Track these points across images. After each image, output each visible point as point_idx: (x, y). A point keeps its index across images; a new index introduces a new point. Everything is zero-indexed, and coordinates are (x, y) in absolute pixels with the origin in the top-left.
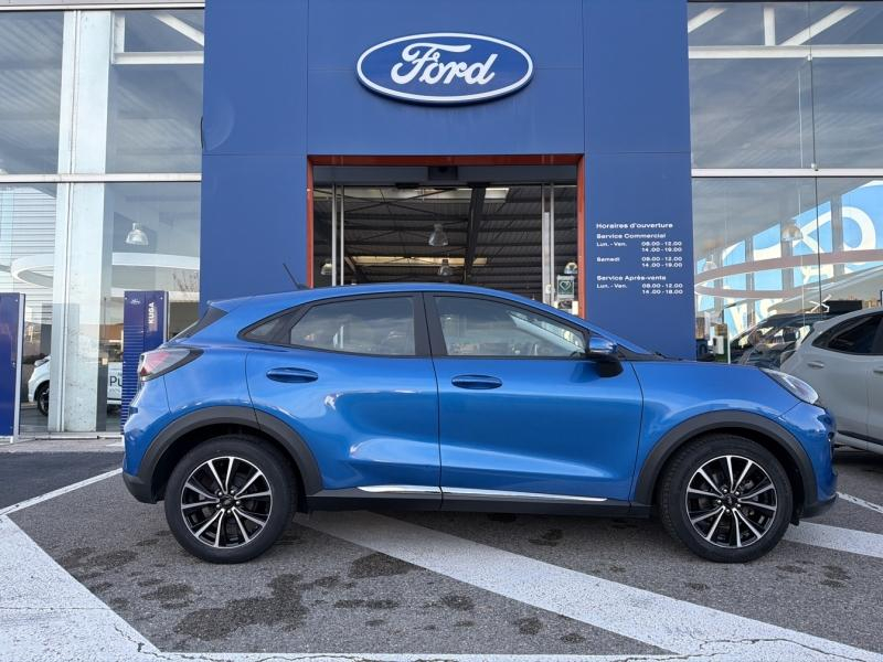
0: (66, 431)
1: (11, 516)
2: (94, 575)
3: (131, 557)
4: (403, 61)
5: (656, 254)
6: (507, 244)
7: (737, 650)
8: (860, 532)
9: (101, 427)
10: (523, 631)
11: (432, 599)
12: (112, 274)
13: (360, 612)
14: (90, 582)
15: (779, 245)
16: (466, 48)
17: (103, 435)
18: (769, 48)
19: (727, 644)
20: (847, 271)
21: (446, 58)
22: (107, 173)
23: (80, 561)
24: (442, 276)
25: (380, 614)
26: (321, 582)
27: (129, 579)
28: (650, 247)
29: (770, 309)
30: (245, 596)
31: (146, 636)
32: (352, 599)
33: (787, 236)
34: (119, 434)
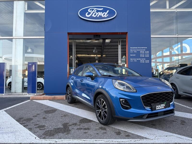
0: (15, 93)
1: (5, 111)
2: (24, 123)
3: (32, 119)
4: (88, 12)
5: (143, 54)
6: (110, 52)
7: (163, 138)
8: (188, 113)
9: (23, 92)
10: (117, 134)
11: (97, 128)
12: (25, 59)
13: (82, 131)
14: (23, 125)
15: (169, 52)
16: (102, 9)
17: (23, 93)
18: (168, 9)
19: (161, 137)
20: (184, 58)
21: (98, 11)
22: (24, 36)
23: (21, 120)
24: (96, 59)
25: (86, 131)
26: (73, 124)
27: (32, 124)
28: (142, 53)
29: (167, 66)
30: (57, 127)
31: (36, 136)
32: (80, 128)
33: (171, 50)
34: (27, 93)
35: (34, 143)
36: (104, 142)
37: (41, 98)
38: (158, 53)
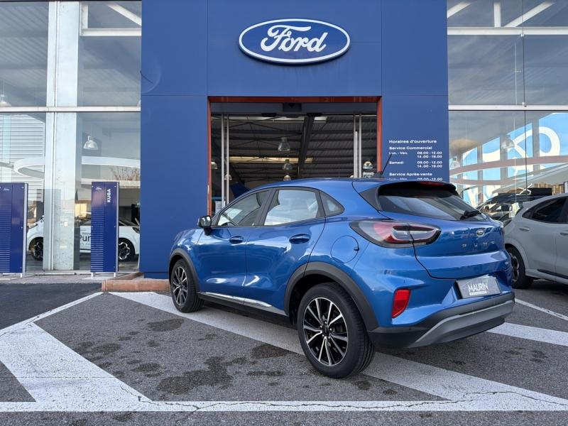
0: (54, 270)
1: (36, 323)
2: (98, 358)
3: (118, 347)
4: (268, 37)
5: (426, 159)
6: (326, 149)
7: (485, 398)
9: (76, 268)
10: (360, 388)
12: (82, 170)
13: (263, 378)
14: (98, 362)
15: (499, 151)
16: (309, 28)
17: (78, 272)
18: (498, 29)
19: (479, 395)
21: (295, 35)
22: (78, 106)
23: (88, 350)
24: (285, 170)
25: (276, 379)
26: (237, 361)
27: (121, 360)
28: (422, 155)
29: (494, 192)
30: (193, 369)
31: (141, 392)
32: (257, 371)
33: (504, 146)
34: (89, 272)
35: (137, 410)
36: (327, 409)
37: (133, 286)
38: (468, 152)
